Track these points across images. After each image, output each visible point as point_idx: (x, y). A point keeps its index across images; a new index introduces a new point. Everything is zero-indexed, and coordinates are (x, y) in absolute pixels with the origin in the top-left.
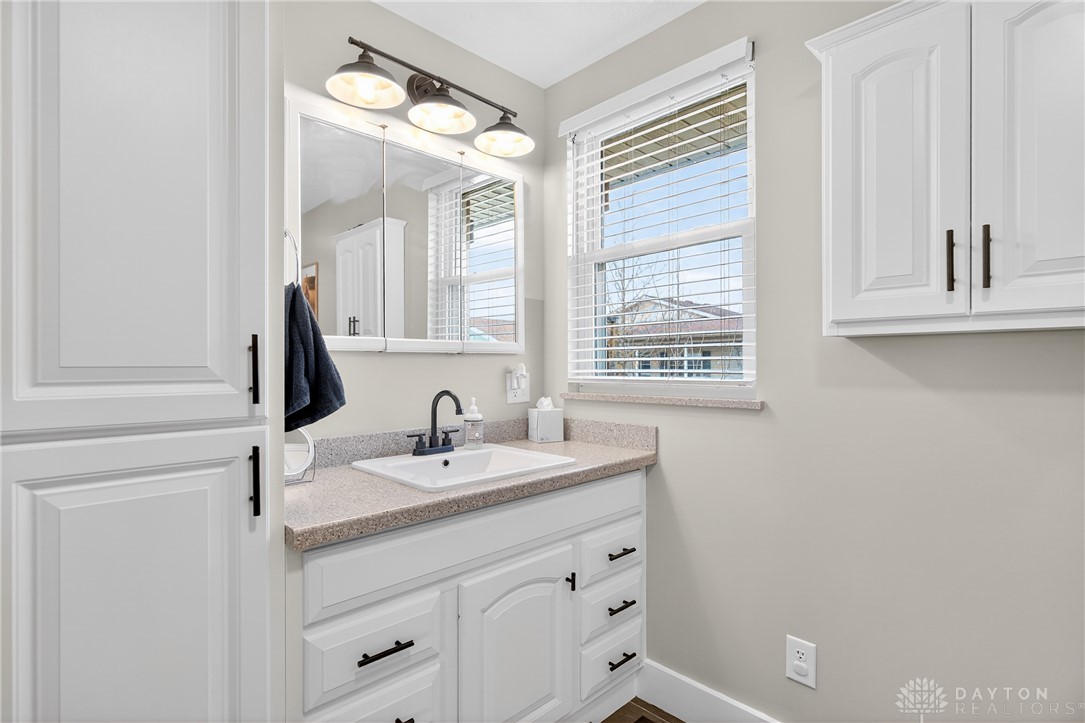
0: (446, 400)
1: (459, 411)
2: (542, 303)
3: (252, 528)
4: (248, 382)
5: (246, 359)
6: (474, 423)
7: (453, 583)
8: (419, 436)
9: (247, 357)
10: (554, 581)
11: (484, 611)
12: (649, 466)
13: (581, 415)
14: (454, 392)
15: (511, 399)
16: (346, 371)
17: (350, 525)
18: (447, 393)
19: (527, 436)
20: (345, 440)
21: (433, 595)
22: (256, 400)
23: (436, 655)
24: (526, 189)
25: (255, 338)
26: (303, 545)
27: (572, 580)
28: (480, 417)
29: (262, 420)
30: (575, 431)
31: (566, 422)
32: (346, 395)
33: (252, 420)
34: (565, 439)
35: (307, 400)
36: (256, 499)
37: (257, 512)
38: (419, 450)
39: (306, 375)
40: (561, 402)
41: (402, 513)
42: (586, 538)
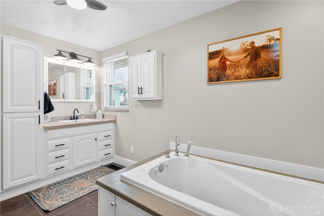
0: (76, 110)
1: (78, 112)
2: (100, 92)
3: (39, 126)
4: (38, 107)
5: (38, 104)
6: (82, 114)
7: (72, 137)
8: (71, 117)
9: (38, 103)
10: (93, 139)
11: (78, 142)
12: (115, 121)
13: (106, 113)
14: (77, 109)
15: (92, 110)
16: (54, 105)
17: (54, 126)
18: (76, 109)
19: (96, 118)
20: (56, 117)
21: (69, 138)
22: (39, 109)
23: (69, 148)
24: (96, 71)
25: (39, 101)
26: (46, 129)
27: (96, 139)
28: (84, 113)
29: (40, 112)
30: (105, 117)
31: (103, 115)
32: (54, 109)
33: (39, 112)
34: (103, 118)
35: (48, 109)
36: (39, 122)
37: (40, 123)
38: (71, 119)
39: (48, 106)
40: (103, 111)
41: (63, 125)
42: (100, 133)
